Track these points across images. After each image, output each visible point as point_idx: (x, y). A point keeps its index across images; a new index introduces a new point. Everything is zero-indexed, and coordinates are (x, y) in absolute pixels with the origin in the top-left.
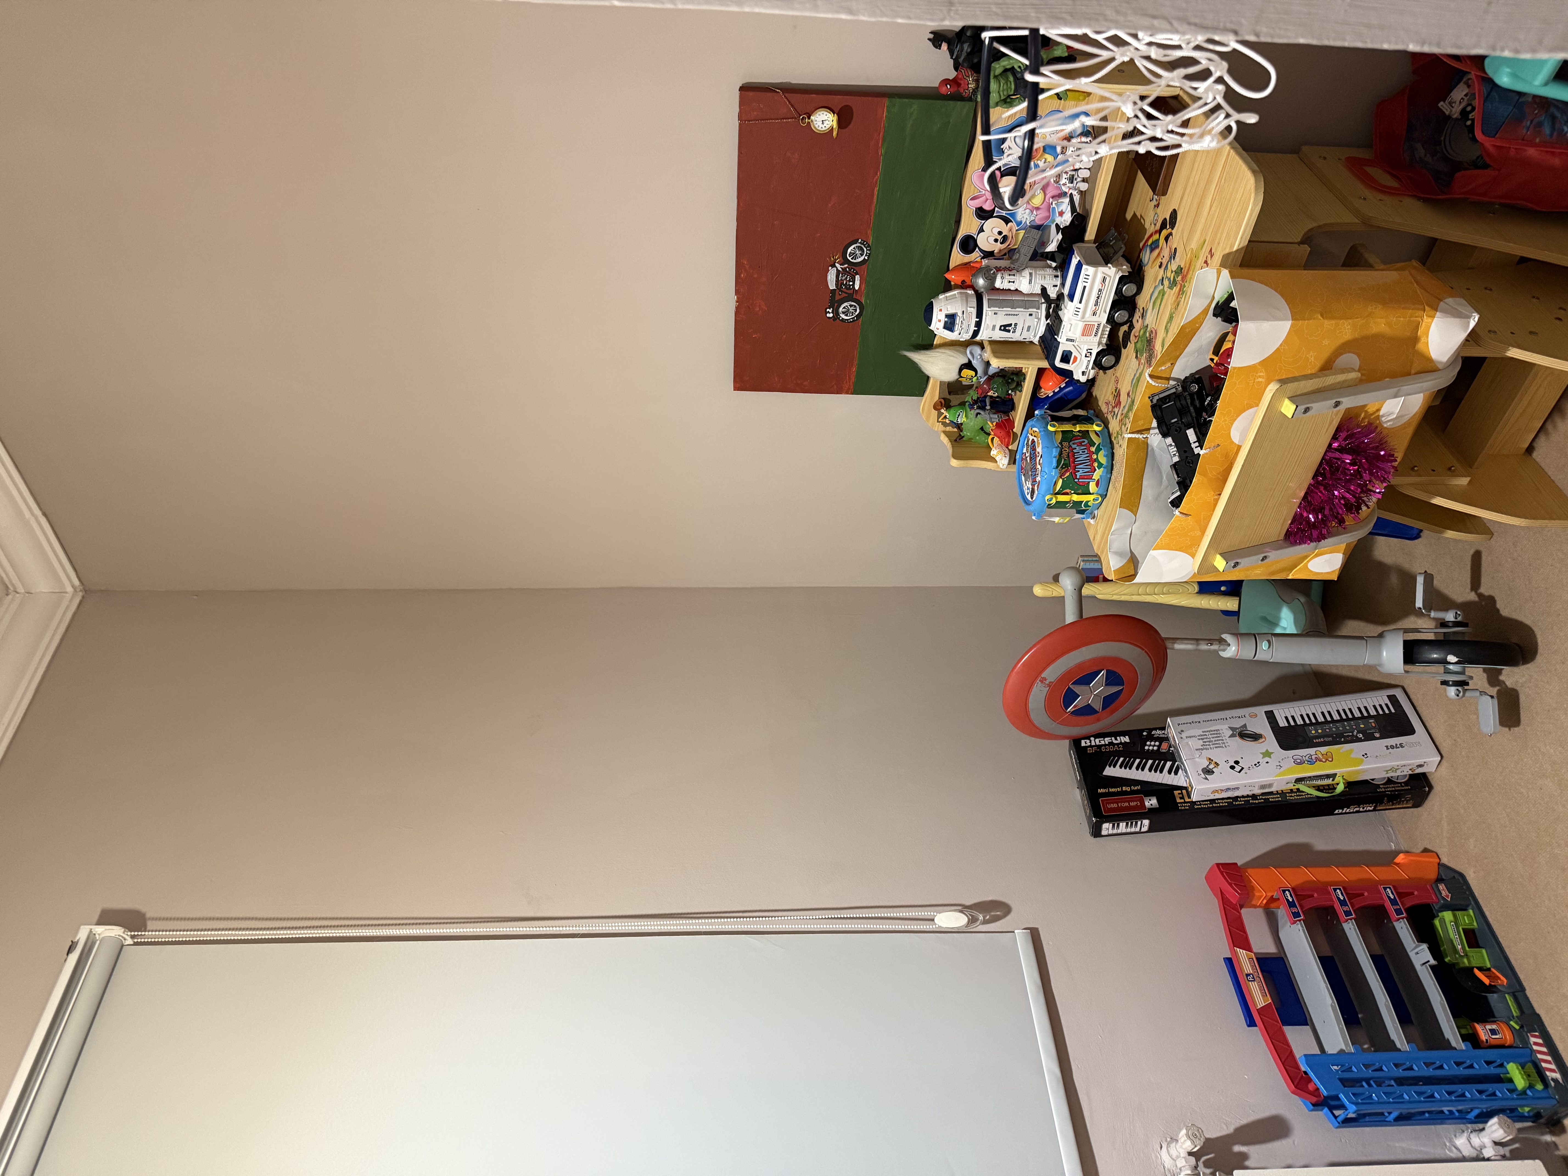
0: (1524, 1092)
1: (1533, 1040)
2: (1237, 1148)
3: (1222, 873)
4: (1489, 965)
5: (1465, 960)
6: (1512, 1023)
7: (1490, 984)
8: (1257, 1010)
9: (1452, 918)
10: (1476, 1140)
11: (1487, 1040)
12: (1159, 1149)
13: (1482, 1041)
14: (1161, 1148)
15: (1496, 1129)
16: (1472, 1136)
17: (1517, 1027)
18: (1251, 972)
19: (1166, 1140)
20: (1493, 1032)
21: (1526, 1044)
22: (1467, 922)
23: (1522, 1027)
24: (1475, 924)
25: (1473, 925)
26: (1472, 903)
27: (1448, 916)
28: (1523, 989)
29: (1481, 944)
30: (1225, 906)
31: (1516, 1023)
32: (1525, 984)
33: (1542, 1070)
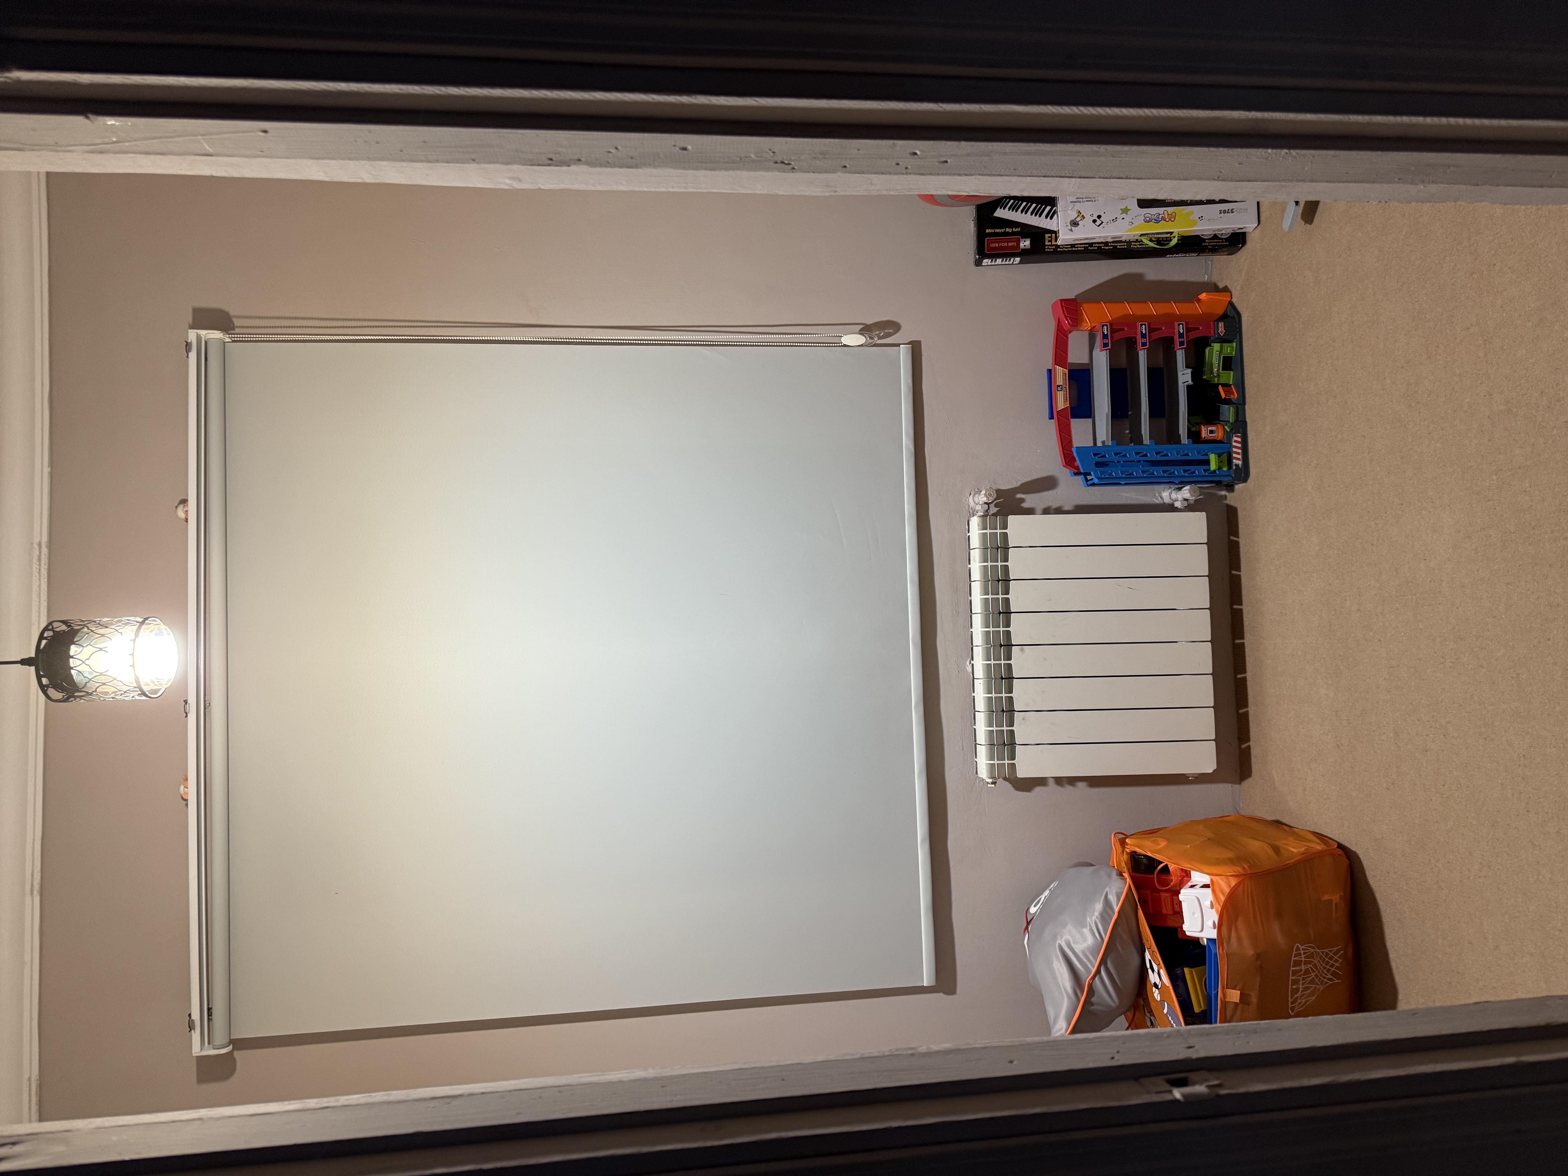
0: (1214, 471)
1: (1235, 438)
2: (1019, 496)
3: (1062, 307)
4: (1231, 383)
5: (1216, 379)
6: (1226, 427)
7: (1225, 397)
8: (1057, 411)
9: (1219, 349)
10: (1174, 496)
11: (1205, 437)
12: (969, 495)
13: (1202, 438)
14: (970, 495)
15: (1186, 493)
16: (1173, 492)
17: (1228, 430)
18: (1062, 384)
19: (974, 490)
20: (1211, 432)
21: (1229, 442)
22: (1229, 352)
23: (1231, 430)
24: (1234, 353)
25: (1232, 354)
26: (1238, 338)
27: (1216, 346)
28: (1244, 403)
29: (1232, 368)
30: (1059, 332)
31: (1229, 427)
32: (1247, 400)
33: (1232, 458)
